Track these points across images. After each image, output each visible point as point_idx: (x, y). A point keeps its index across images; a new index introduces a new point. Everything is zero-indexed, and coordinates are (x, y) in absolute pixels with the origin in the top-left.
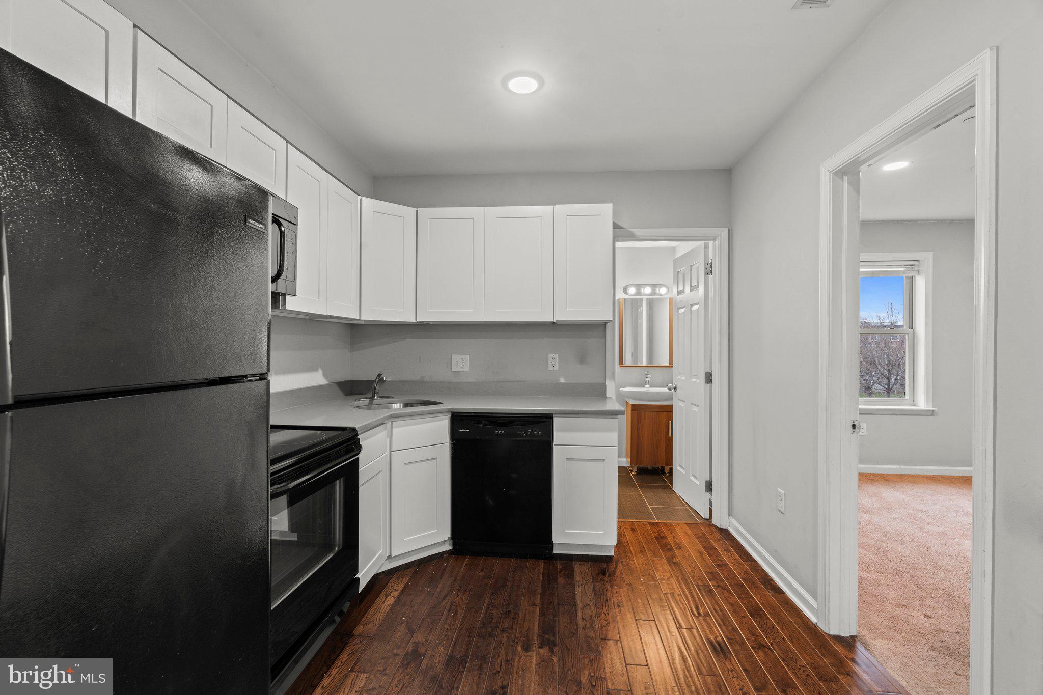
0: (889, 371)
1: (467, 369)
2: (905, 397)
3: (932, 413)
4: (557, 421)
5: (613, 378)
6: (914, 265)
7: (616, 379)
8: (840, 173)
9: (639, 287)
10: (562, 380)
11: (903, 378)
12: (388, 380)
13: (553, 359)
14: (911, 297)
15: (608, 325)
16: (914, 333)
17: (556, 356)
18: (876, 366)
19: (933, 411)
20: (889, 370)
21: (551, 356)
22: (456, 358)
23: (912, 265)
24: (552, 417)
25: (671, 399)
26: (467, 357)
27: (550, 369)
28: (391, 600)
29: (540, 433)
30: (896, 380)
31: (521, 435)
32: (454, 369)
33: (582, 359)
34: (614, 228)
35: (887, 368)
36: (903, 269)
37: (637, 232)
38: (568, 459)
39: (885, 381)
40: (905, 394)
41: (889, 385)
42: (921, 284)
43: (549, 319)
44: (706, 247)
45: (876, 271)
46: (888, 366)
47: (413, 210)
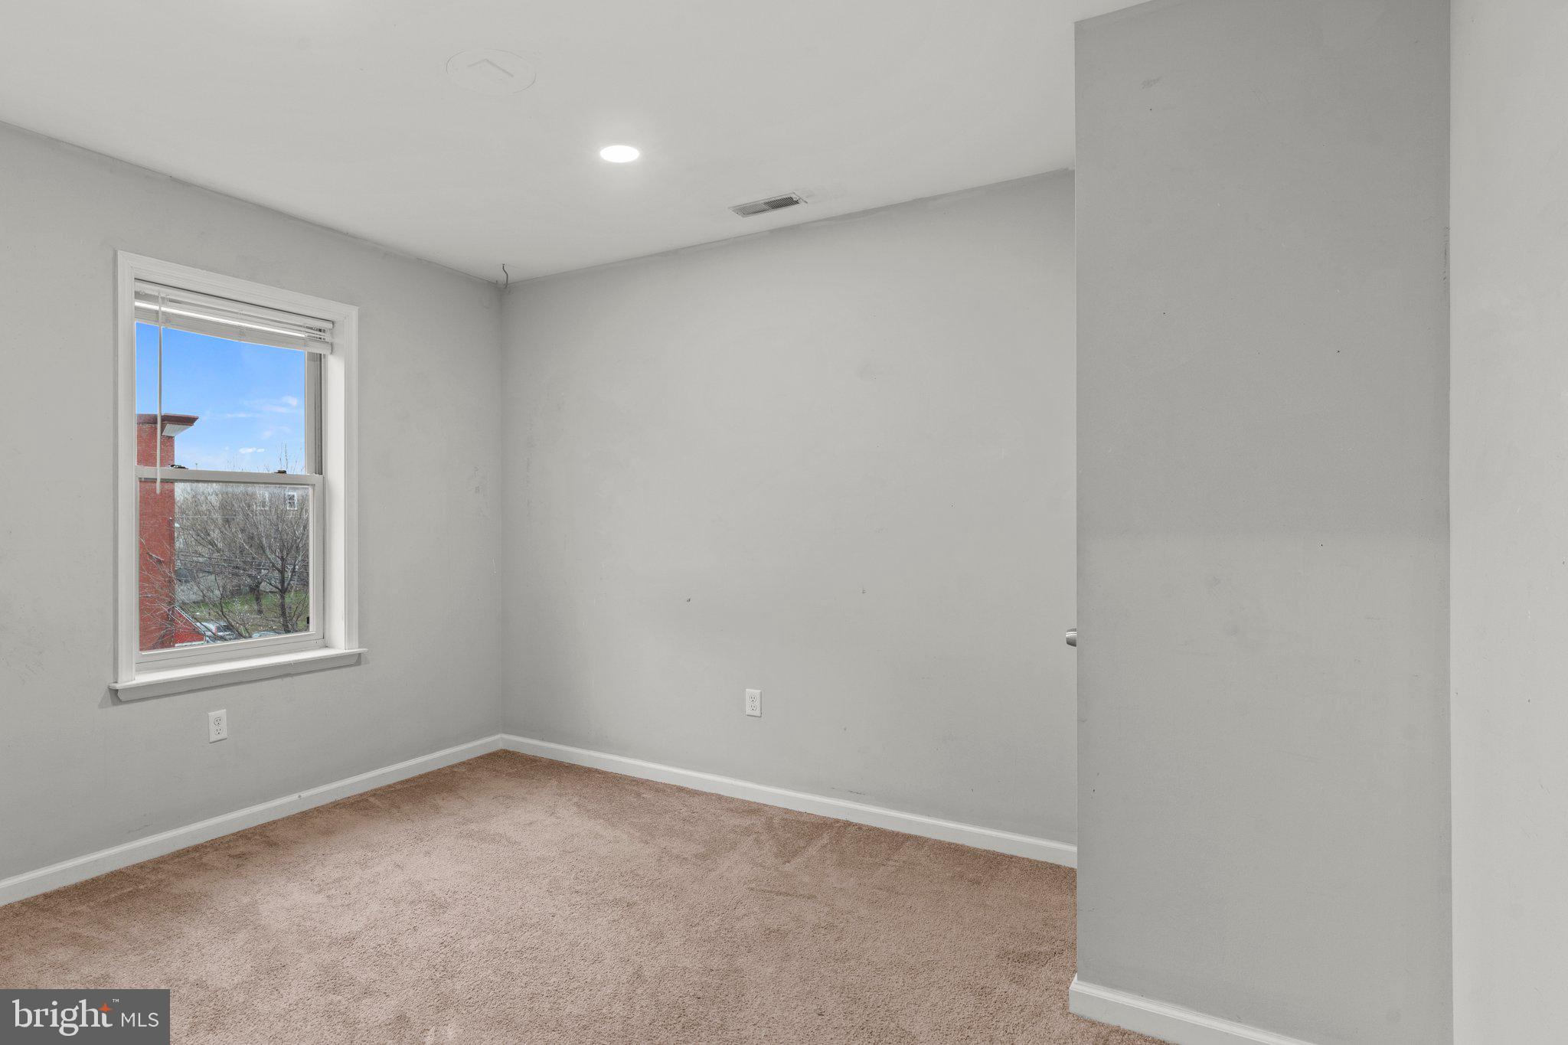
0: (282, 559)
2: (307, 629)
3: (357, 660)
6: (324, 331)
11: (306, 567)
14: (318, 404)
16: (324, 482)
18: (264, 551)
19: (360, 654)
20: (282, 557)
23: (320, 330)
30: (293, 571)
35: (280, 555)
36: (303, 336)
39: (276, 574)
40: (308, 623)
41: (282, 582)
42: (336, 371)
45: (248, 329)
46: (282, 551)
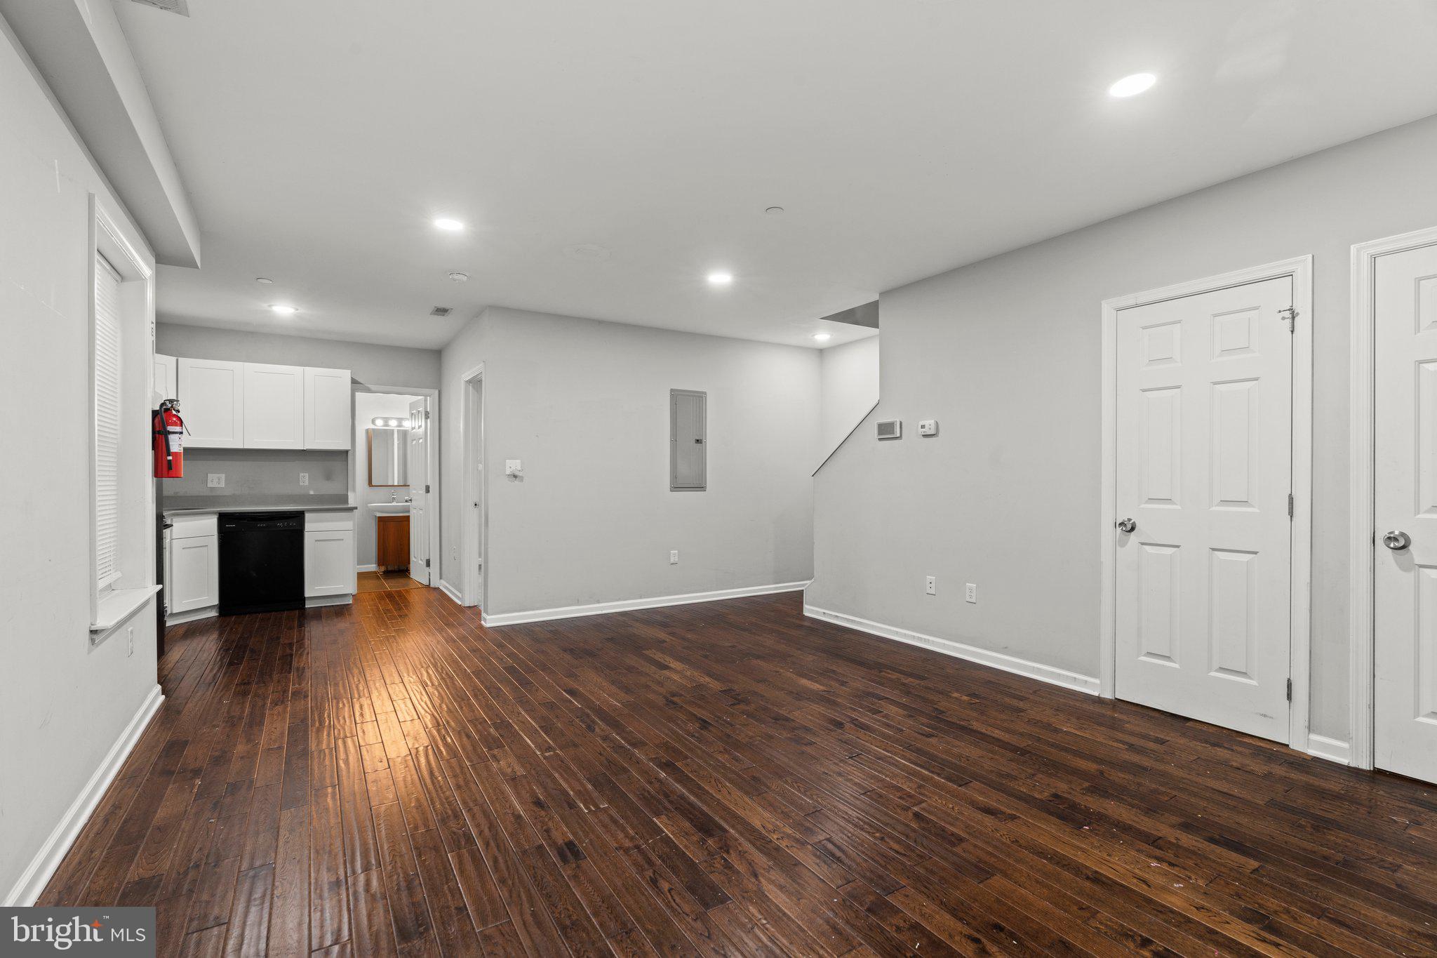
1: (223, 485)
4: (308, 516)
5: (354, 490)
7: (357, 490)
8: (469, 382)
9: (386, 420)
10: (312, 493)
13: (304, 476)
15: (350, 453)
17: (306, 474)
21: (301, 474)
22: (211, 476)
24: (304, 514)
25: (409, 512)
26: (223, 476)
27: (301, 484)
29: (294, 523)
31: (280, 525)
32: (210, 485)
33: (328, 477)
34: (352, 383)
37: (372, 387)
38: (317, 541)
43: (300, 447)
44: (426, 400)
47: (175, 358)
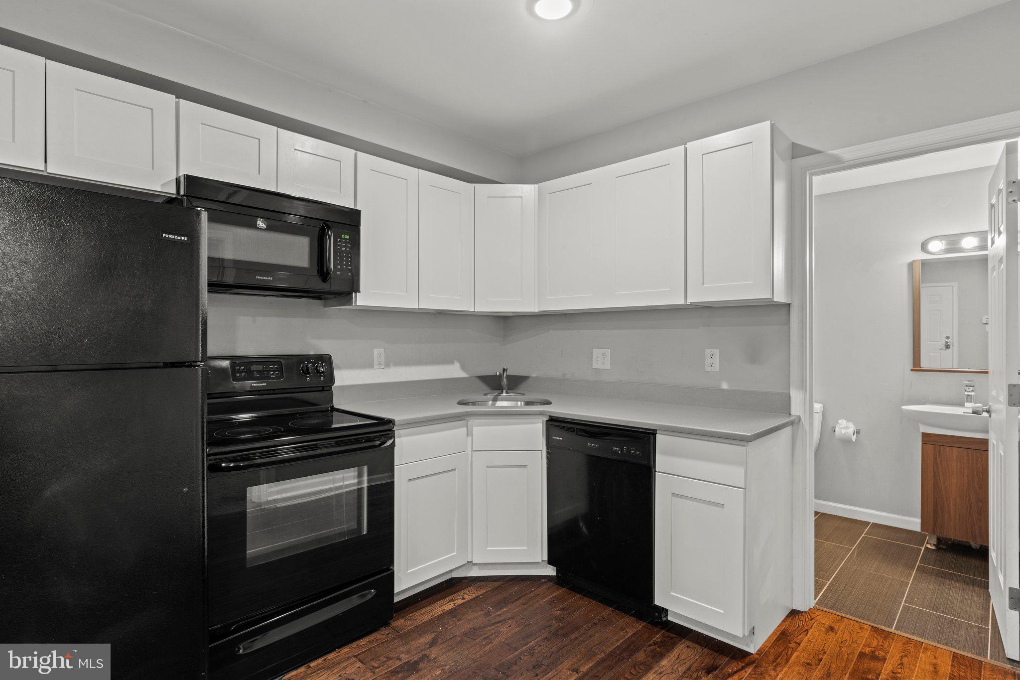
1: (607, 366)
4: (659, 437)
9: (951, 239)
10: (725, 386)
12: (534, 375)
13: (712, 356)
17: (717, 352)
21: (708, 351)
22: (596, 352)
24: (657, 434)
26: (608, 352)
27: (708, 369)
28: (449, 606)
29: (638, 452)
31: (616, 453)
32: (595, 366)
33: (753, 356)
38: (674, 495)
